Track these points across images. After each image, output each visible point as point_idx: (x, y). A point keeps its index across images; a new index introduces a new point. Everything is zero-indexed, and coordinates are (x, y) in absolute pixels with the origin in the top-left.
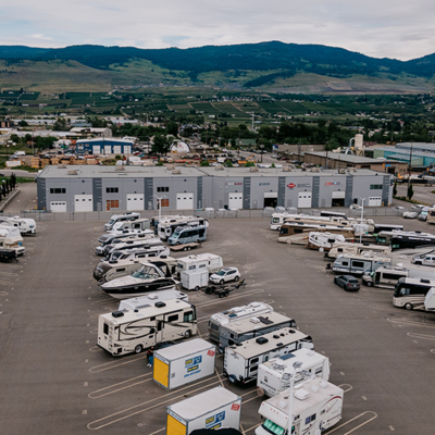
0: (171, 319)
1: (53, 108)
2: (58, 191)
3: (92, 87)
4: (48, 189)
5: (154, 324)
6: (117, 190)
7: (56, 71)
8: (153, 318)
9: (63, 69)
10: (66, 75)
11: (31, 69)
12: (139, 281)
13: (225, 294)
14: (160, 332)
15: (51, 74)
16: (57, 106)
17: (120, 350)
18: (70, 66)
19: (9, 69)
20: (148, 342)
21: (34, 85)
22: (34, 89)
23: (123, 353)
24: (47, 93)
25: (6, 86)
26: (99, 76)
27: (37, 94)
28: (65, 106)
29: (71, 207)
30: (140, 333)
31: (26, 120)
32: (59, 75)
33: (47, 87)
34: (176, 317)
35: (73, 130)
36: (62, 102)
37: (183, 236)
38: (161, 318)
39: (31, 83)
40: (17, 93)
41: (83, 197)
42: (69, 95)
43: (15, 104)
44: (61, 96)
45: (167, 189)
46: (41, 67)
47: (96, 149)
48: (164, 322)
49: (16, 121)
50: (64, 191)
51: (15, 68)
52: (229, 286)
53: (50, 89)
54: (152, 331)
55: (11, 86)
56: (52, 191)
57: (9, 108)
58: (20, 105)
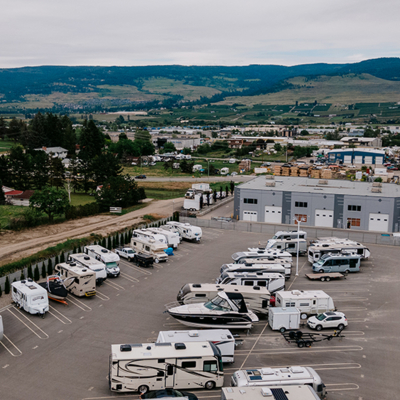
0: (185, 365)
1: (341, 118)
2: (250, 201)
3: (382, 97)
4: (242, 199)
5: (163, 366)
6: (306, 205)
7: (348, 84)
8: (161, 361)
9: (356, 82)
10: (358, 87)
11: (326, 83)
12: (207, 311)
13: (307, 344)
14: (170, 377)
15: (344, 87)
16: (344, 116)
17: (119, 387)
18: (362, 78)
19: (308, 84)
20: (155, 385)
21: (327, 97)
22: (328, 101)
23: (123, 390)
24: (338, 104)
25: (303, 99)
26: (390, 87)
27: (329, 105)
28: (352, 116)
29: (261, 217)
30: (144, 373)
31: (308, 130)
32: (351, 88)
33: (339, 99)
34: (193, 364)
35: (343, 139)
36: (351, 112)
37: (328, 263)
38: (173, 362)
39: (325, 96)
40: (311, 105)
41: (273, 209)
42: (358, 106)
43: (308, 115)
44: (350, 107)
45: (359, 208)
46: (336, 81)
47: (347, 159)
48: (176, 366)
49: (299, 131)
50: (256, 202)
51: (312, 83)
52: (319, 335)
53: (341, 101)
54: (161, 374)
55: (307, 99)
56: (245, 201)
57: (302, 119)
58: (312, 115)
